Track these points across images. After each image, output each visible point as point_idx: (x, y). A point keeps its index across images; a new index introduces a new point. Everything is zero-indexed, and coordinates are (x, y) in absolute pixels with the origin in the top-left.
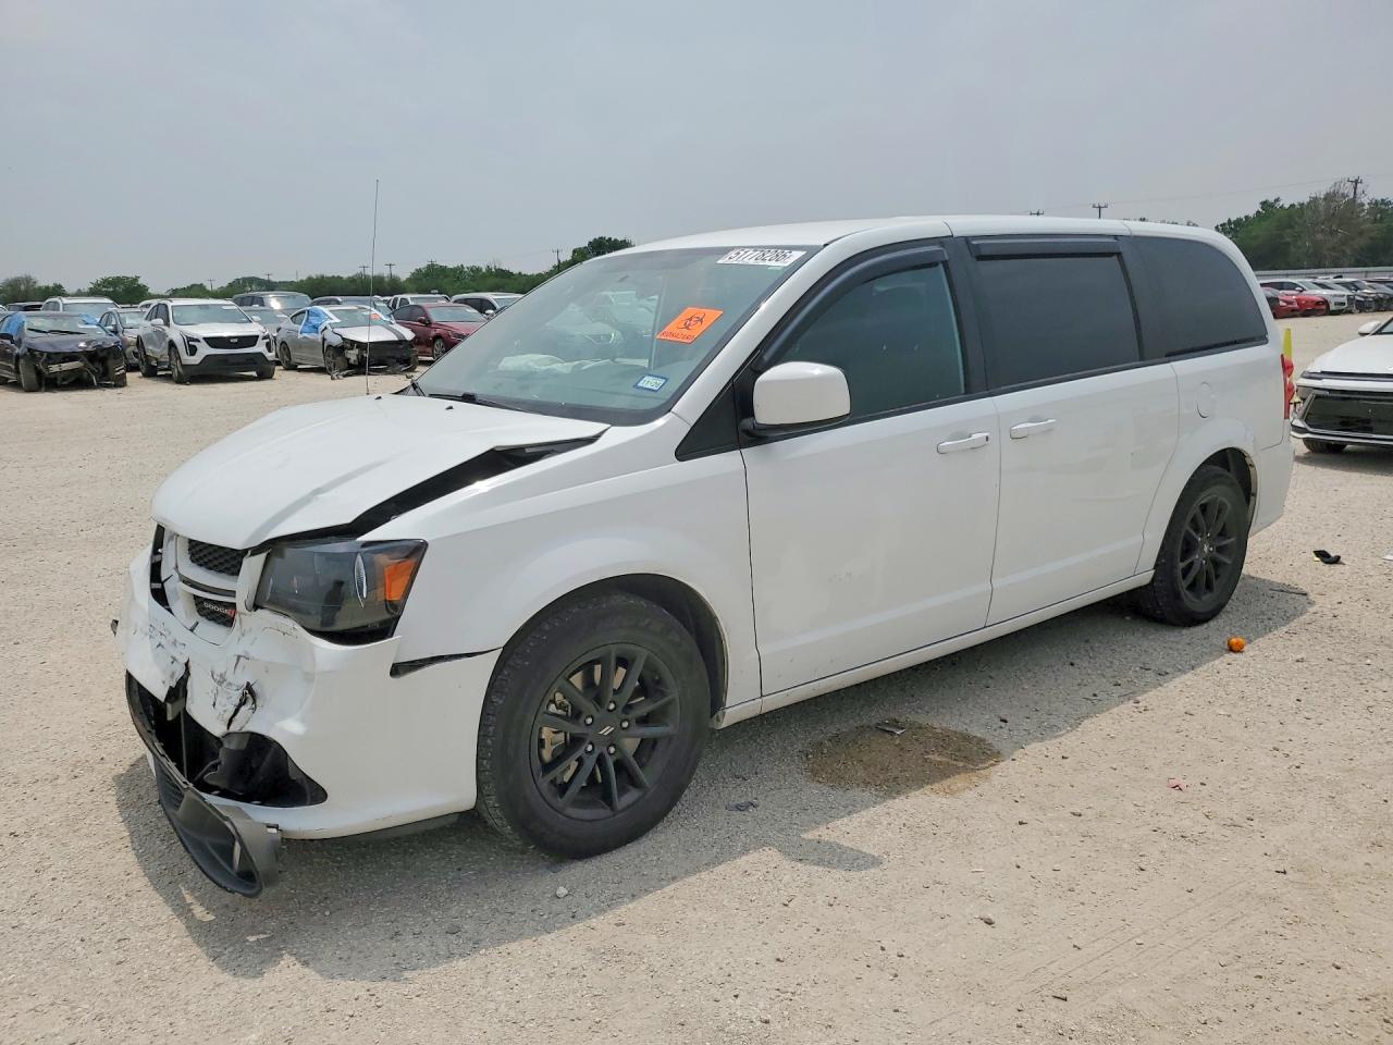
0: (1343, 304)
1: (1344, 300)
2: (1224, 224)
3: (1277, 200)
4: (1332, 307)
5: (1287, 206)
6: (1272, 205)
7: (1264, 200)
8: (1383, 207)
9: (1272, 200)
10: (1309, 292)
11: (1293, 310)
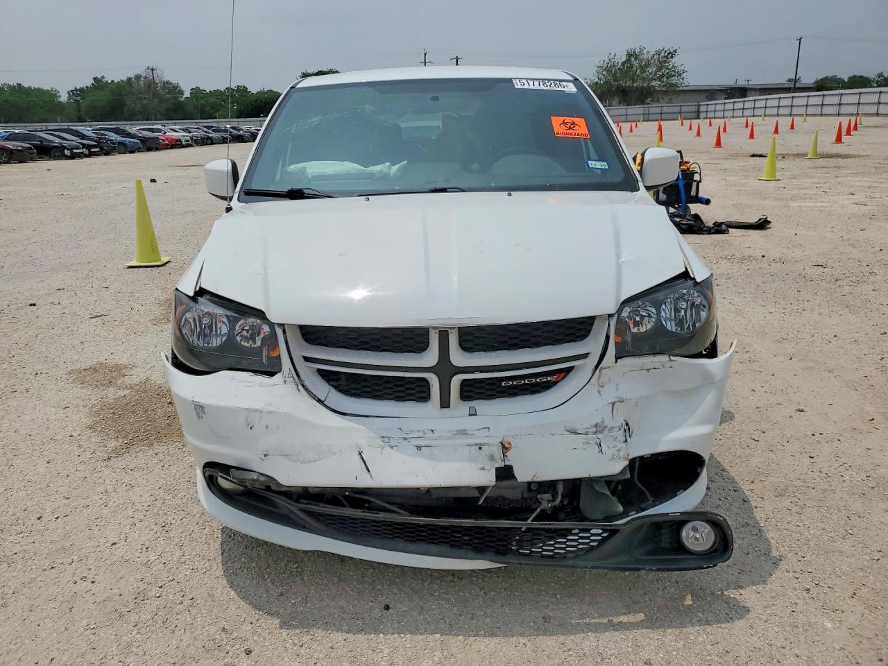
0: (188, 141)
1: (188, 138)
2: (72, 91)
3: (103, 77)
4: (184, 143)
5: (110, 82)
6: (100, 81)
7: (95, 76)
8: (168, 85)
9: (99, 77)
10: (168, 134)
11: (167, 145)
